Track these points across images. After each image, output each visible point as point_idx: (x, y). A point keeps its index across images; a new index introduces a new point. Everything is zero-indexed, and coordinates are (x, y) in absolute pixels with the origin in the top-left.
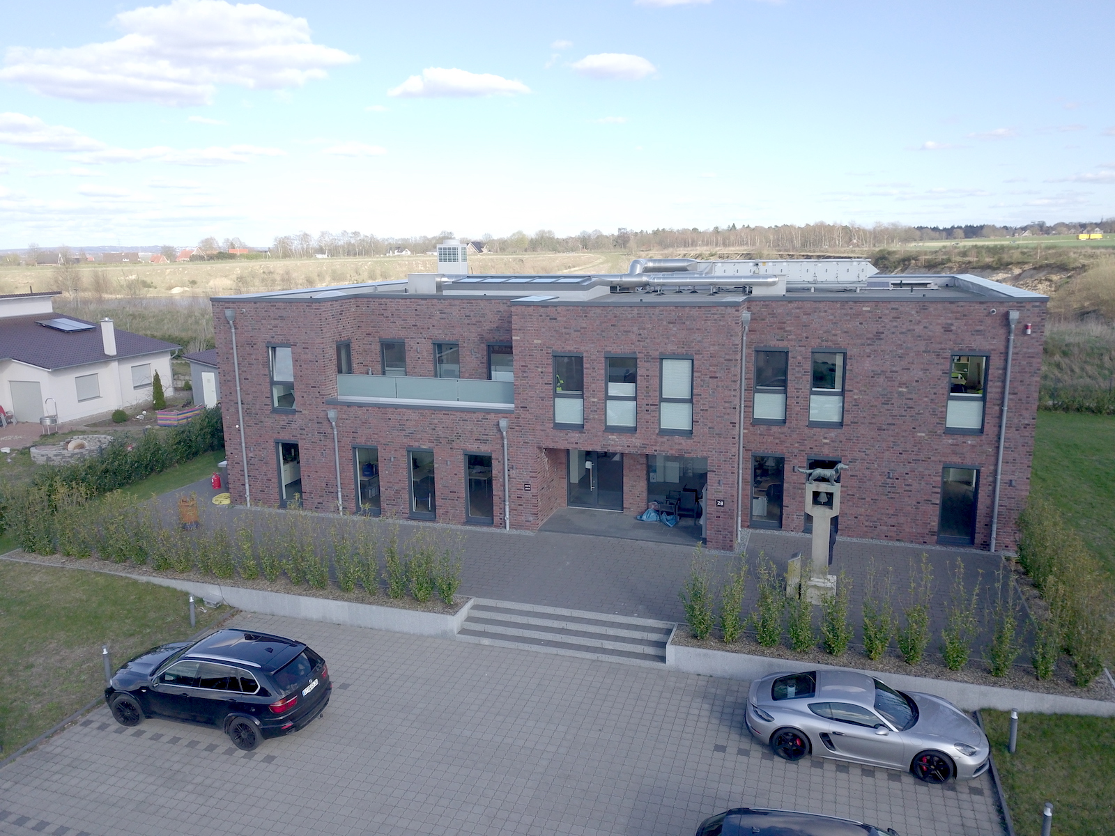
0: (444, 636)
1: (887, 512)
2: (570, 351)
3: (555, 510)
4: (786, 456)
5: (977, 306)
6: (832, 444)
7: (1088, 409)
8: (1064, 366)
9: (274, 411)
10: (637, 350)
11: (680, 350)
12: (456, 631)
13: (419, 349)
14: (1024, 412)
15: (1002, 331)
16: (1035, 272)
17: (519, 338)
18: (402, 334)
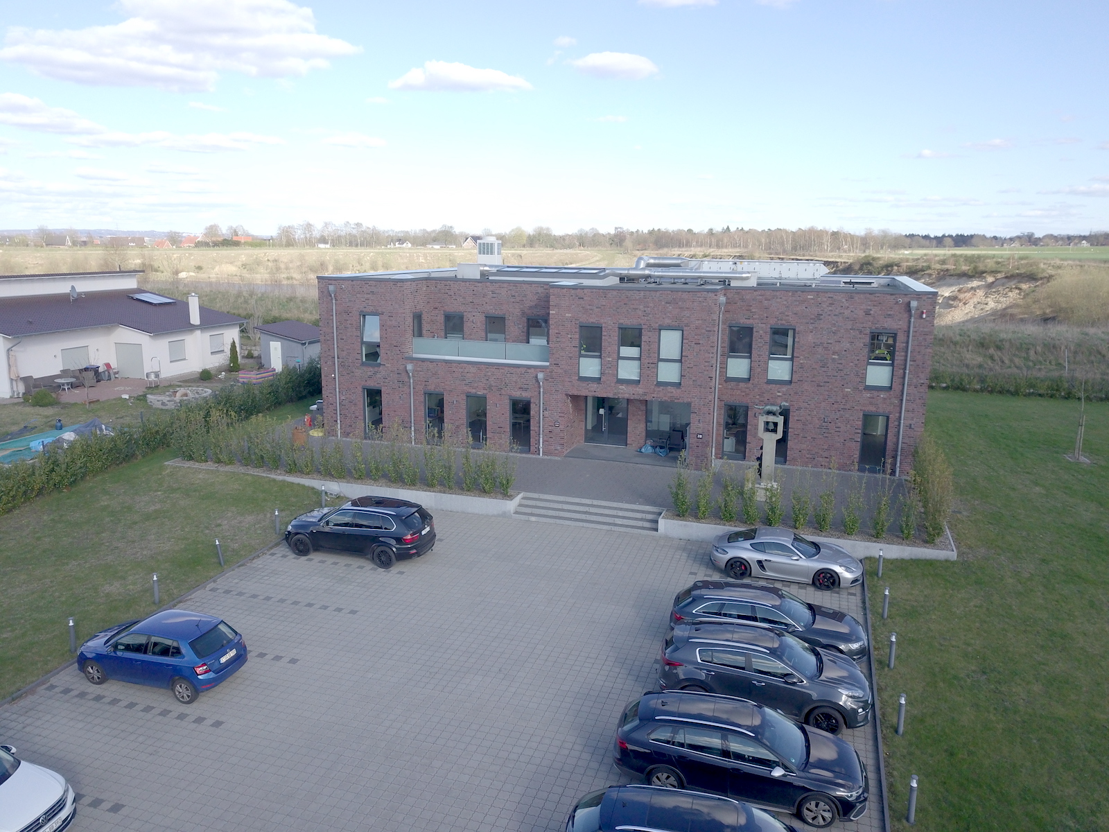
0: (504, 515)
1: (823, 447)
2: (592, 322)
3: (575, 445)
4: (750, 405)
5: (889, 297)
6: (784, 396)
7: (1008, 391)
8: (996, 358)
9: (363, 364)
10: (642, 322)
11: (674, 323)
12: (512, 512)
13: (475, 320)
14: (920, 374)
15: (906, 315)
16: (1004, 280)
17: (554, 312)
18: (462, 309)
